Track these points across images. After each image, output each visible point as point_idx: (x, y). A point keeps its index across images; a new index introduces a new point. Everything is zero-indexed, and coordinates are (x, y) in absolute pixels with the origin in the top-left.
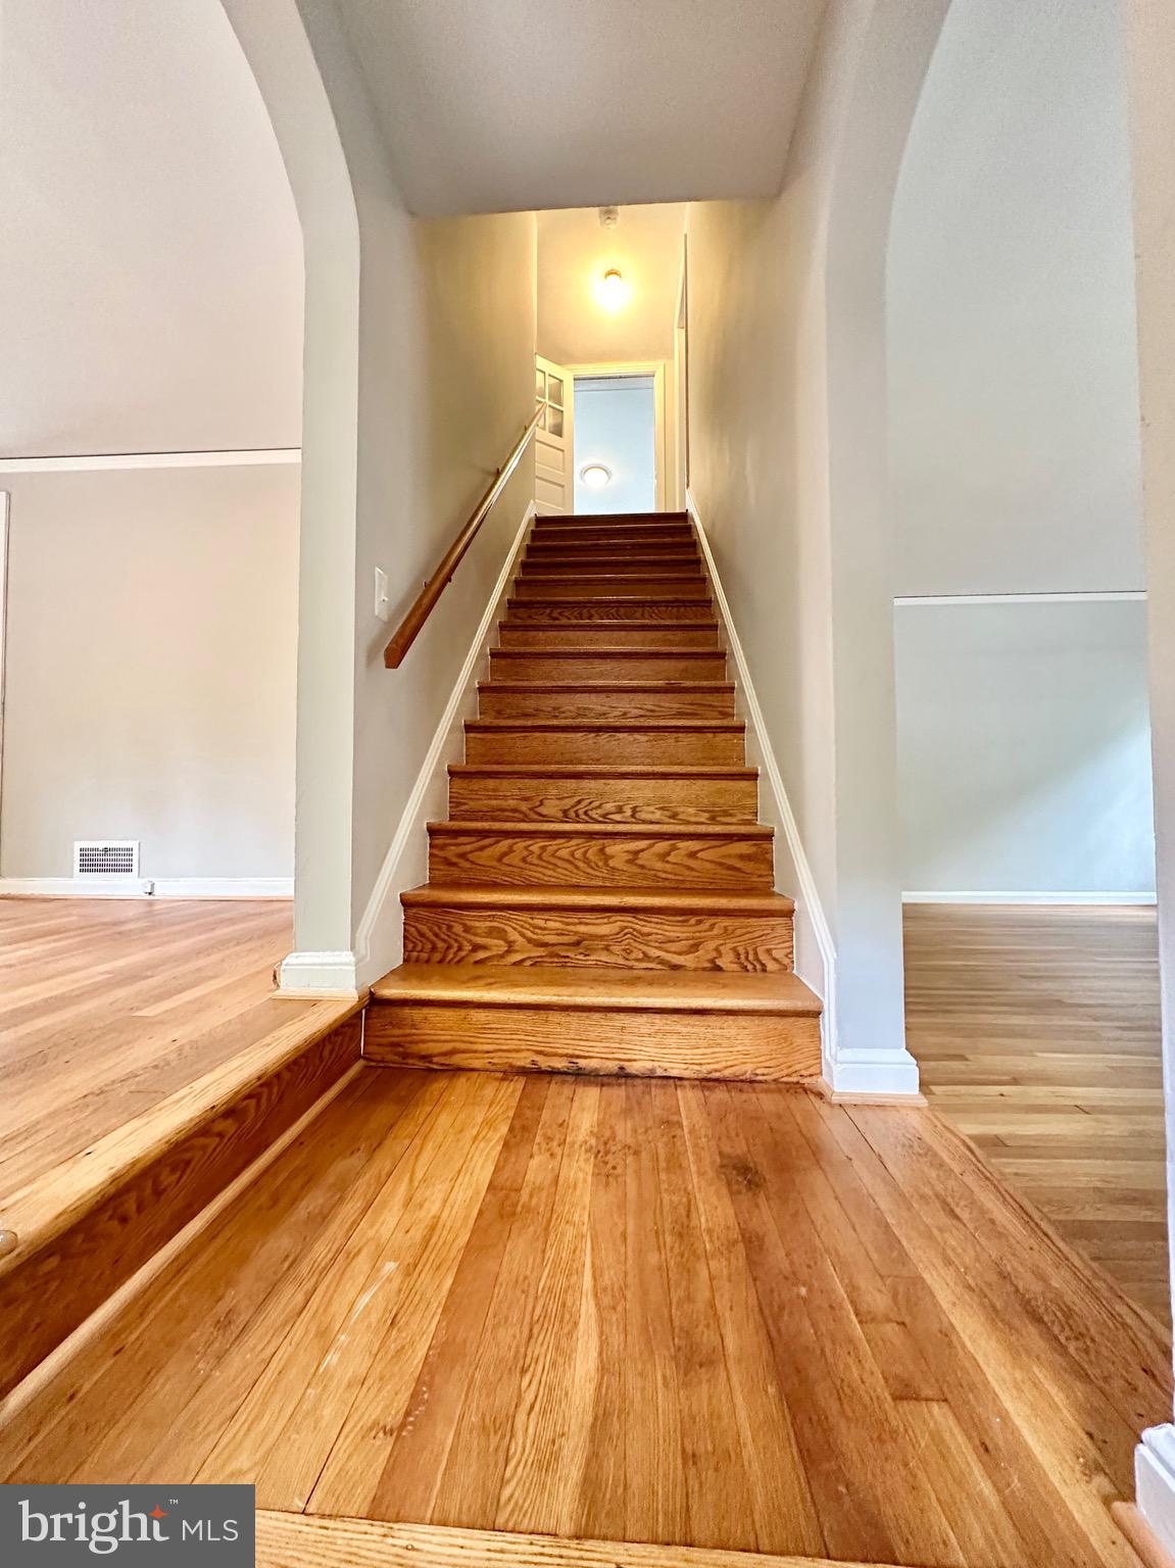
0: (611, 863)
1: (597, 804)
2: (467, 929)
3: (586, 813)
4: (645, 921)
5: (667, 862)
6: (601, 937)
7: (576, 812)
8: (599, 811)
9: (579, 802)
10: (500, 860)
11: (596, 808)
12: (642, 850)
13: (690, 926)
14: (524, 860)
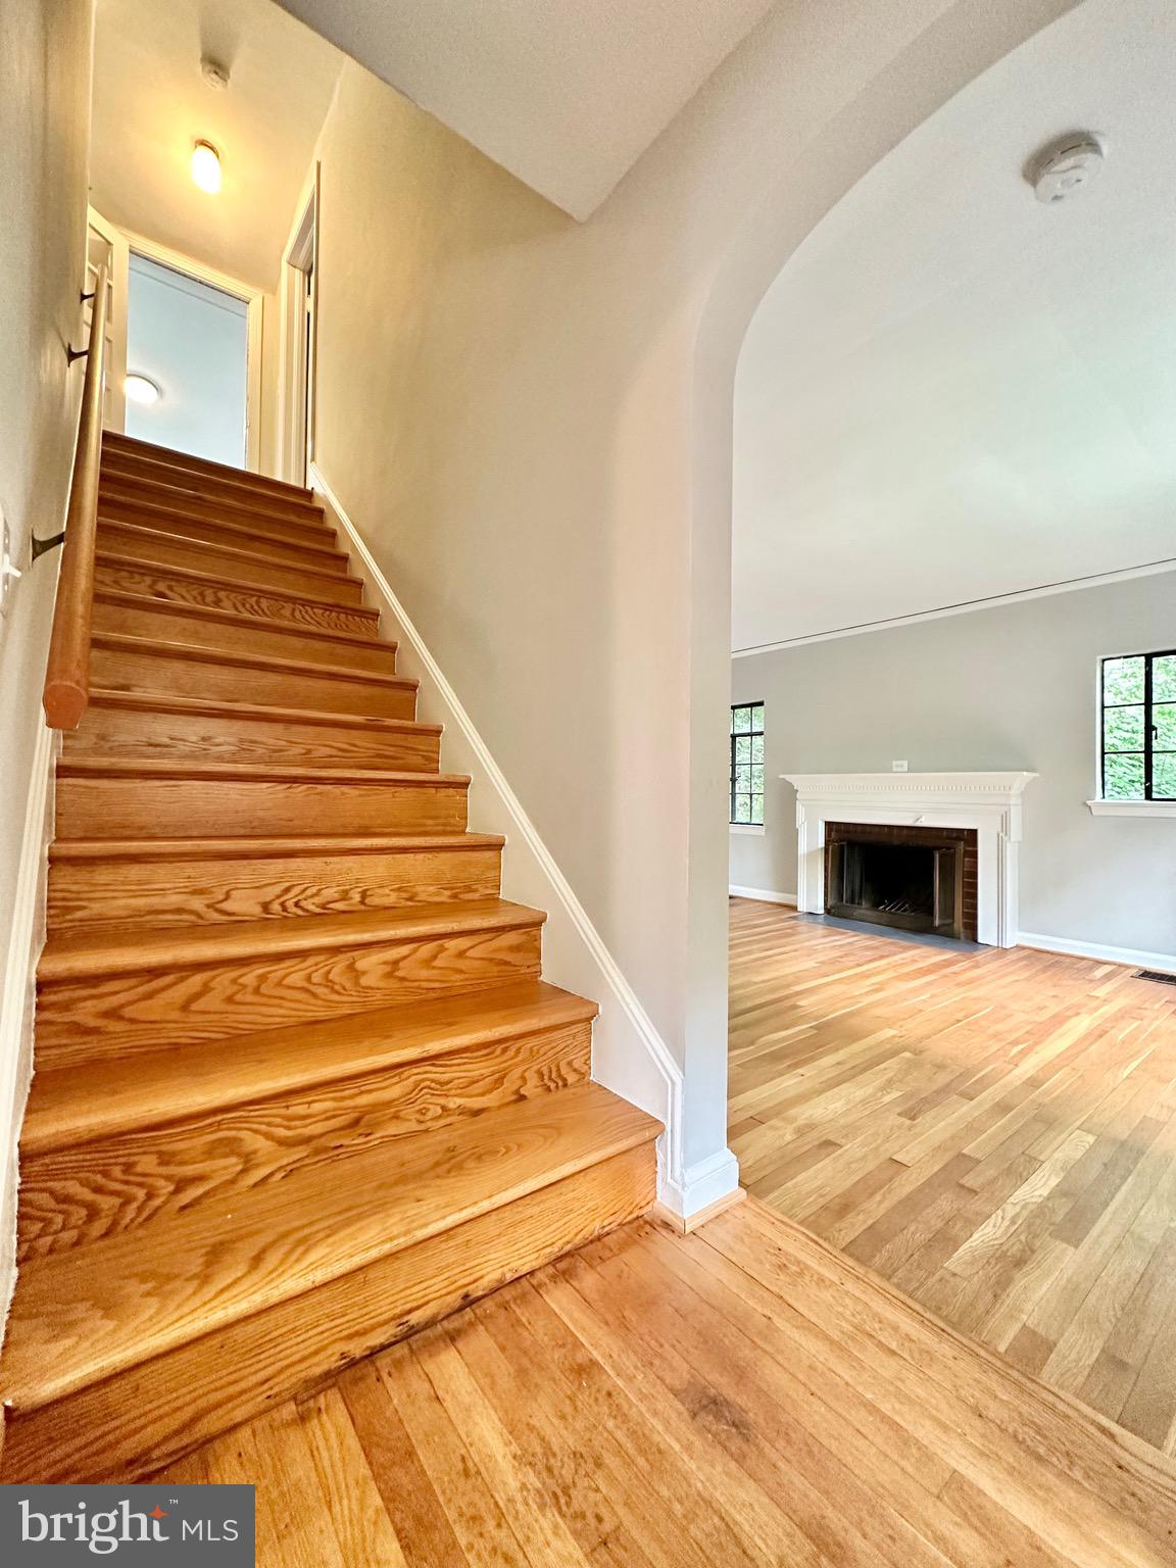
0: (364, 981)
1: (314, 890)
2: (165, 1159)
3: (297, 905)
4: (446, 1066)
5: (434, 968)
6: (388, 1104)
7: (282, 904)
8: (316, 900)
9: (287, 890)
10: (185, 1007)
11: (312, 896)
12: (405, 958)
13: (497, 1057)
14: (230, 1000)
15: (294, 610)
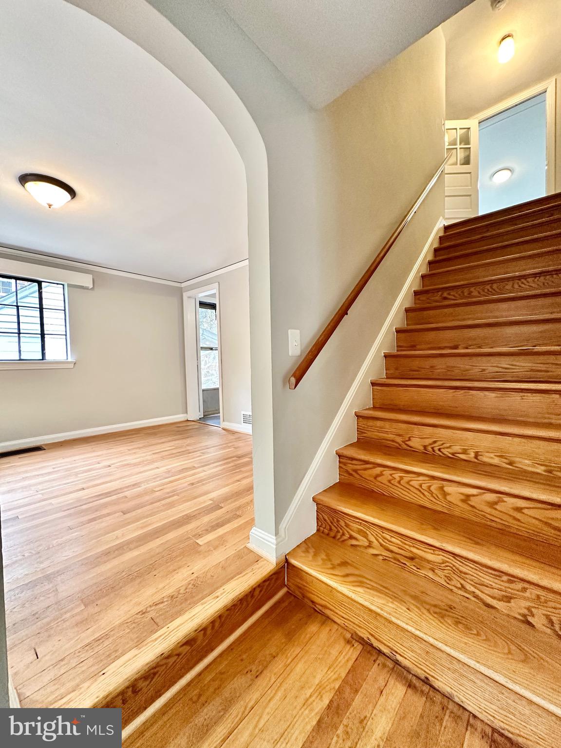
0: (448, 498)
1: (448, 445)
2: (347, 525)
3: (439, 450)
4: (462, 563)
5: (496, 509)
6: (429, 562)
7: (433, 448)
8: (449, 450)
9: (435, 442)
10: (375, 478)
11: (447, 448)
12: (474, 495)
14: (389, 481)
15: (513, 284)
